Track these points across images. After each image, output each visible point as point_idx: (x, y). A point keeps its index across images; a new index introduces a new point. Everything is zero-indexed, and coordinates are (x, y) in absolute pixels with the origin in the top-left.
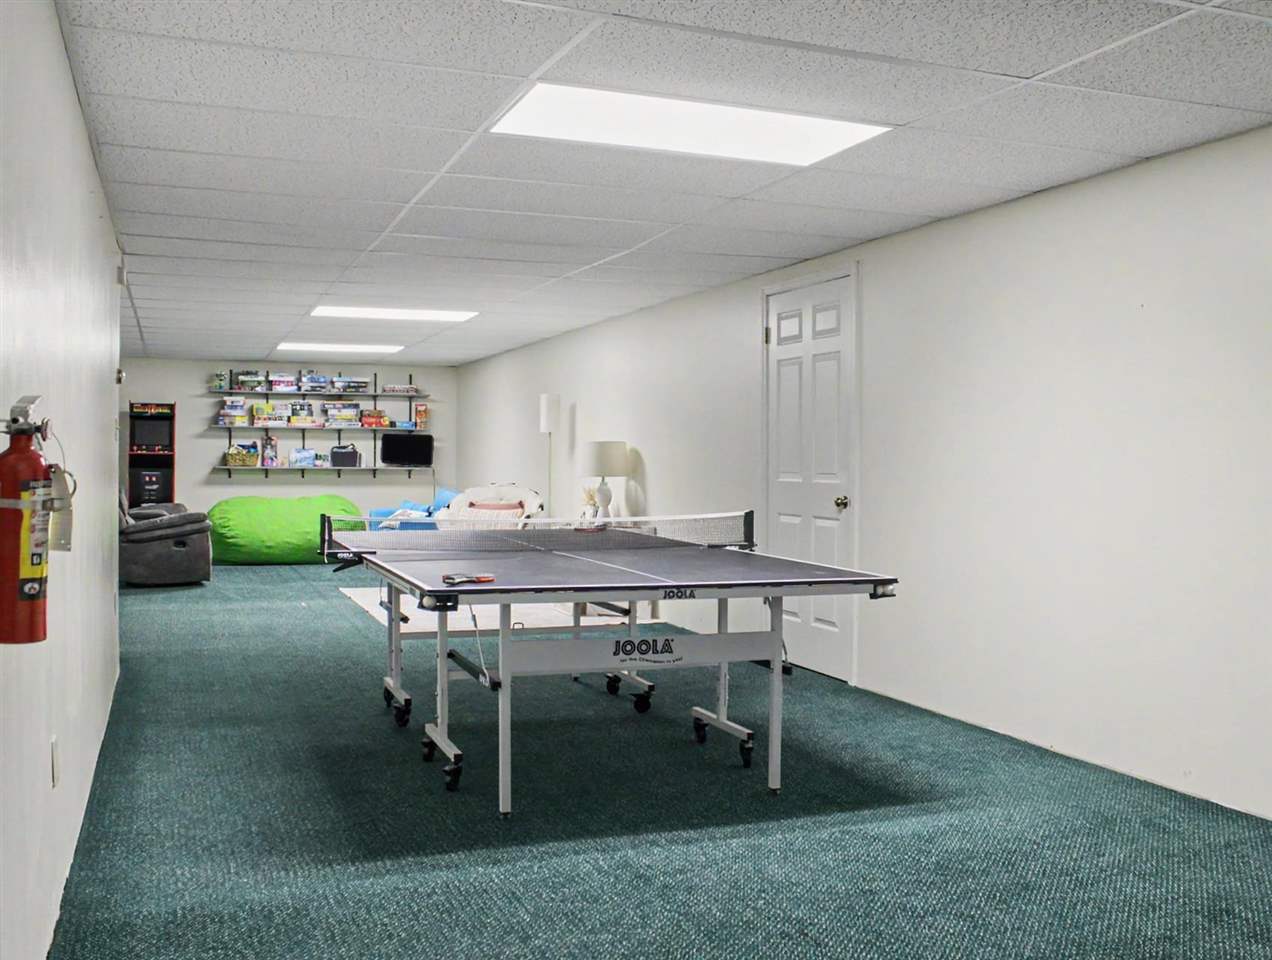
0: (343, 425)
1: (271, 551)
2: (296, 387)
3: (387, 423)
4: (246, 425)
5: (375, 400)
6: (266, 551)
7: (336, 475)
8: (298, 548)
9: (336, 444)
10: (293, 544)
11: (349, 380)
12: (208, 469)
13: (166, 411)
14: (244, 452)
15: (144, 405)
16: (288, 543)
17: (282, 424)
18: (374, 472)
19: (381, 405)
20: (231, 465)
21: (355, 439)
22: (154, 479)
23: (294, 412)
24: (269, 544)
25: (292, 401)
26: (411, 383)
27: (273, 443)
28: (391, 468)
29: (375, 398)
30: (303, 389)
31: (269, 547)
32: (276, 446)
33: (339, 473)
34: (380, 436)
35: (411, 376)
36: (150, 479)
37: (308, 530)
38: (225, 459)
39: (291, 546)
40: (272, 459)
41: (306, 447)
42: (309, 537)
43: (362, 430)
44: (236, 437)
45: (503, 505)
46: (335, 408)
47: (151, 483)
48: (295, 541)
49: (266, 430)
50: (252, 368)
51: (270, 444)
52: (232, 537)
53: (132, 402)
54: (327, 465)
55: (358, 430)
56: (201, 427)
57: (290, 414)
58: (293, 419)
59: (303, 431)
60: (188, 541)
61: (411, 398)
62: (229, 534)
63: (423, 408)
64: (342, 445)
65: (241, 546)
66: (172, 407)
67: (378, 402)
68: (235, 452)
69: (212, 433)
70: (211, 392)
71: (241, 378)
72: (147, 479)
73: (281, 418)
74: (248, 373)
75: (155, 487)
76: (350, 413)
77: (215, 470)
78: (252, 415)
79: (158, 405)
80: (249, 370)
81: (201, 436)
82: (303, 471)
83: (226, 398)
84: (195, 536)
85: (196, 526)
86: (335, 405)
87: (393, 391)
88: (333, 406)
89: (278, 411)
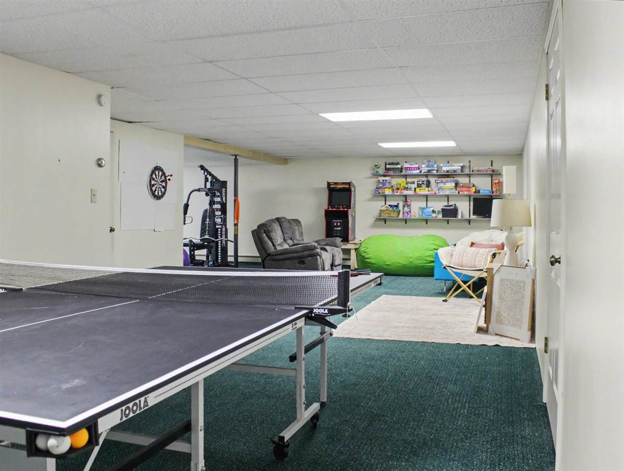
0: (447, 193)
1: (388, 267)
2: (419, 171)
3: (474, 191)
5: (470, 177)
6: (386, 267)
7: (446, 223)
8: (404, 266)
9: (446, 204)
10: (401, 264)
12: (373, 219)
13: (347, 186)
14: (391, 209)
15: (336, 184)
16: (399, 263)
18: (469, 221)
19: (474, 180)
21: (456, 200)
22: (339, 224)
23: (419, 186)
24: (388, 263)
25: (417, 179)
26: (492, 166)
28: (479, 219)
29: (469, 176)
30: (423, 171)
31: (387, 265)
32: (411, 206)
33: (448, 222)
34: (472, 199)
35: (492, 161)
36: (337, 224)
39: (400, 265)
41: (428, 206)
42: (411, 260)
43: (459, 195)
44: (389, 200)
45: (493, 245)
47: (337, 226)
49: (406, 196)
51: (408, 204)
52: (368, 258)
53: (329, 182)
54: (440, 216)
55: (456, 195)
56: (369, 196)
57: (416, 187)
58: (418, 190)
59: (427, 196)
60: (306, 261)
61: (492, 176)
62: (367, 256)
63: (497, 181)
64: (449, 204)
65: (372, 264)
66: (349, 184)
67: (471, 179)
68: (385, 209)
69: (375, 199)
70: (373, 175)
72: (335, 224)
73: (411, 189)
75: (339, 228)
76: (451, 185)
77: (376, 220)
79: (343, 183)
80: (393, 161)
81: (370, 200)
82: (426, 220)
83: (379, 178)
84: (310, 258)
85: (310, 252)
86: (441, 181)
87: (478, 171)
88: (440, 181)
89: (409, 185)
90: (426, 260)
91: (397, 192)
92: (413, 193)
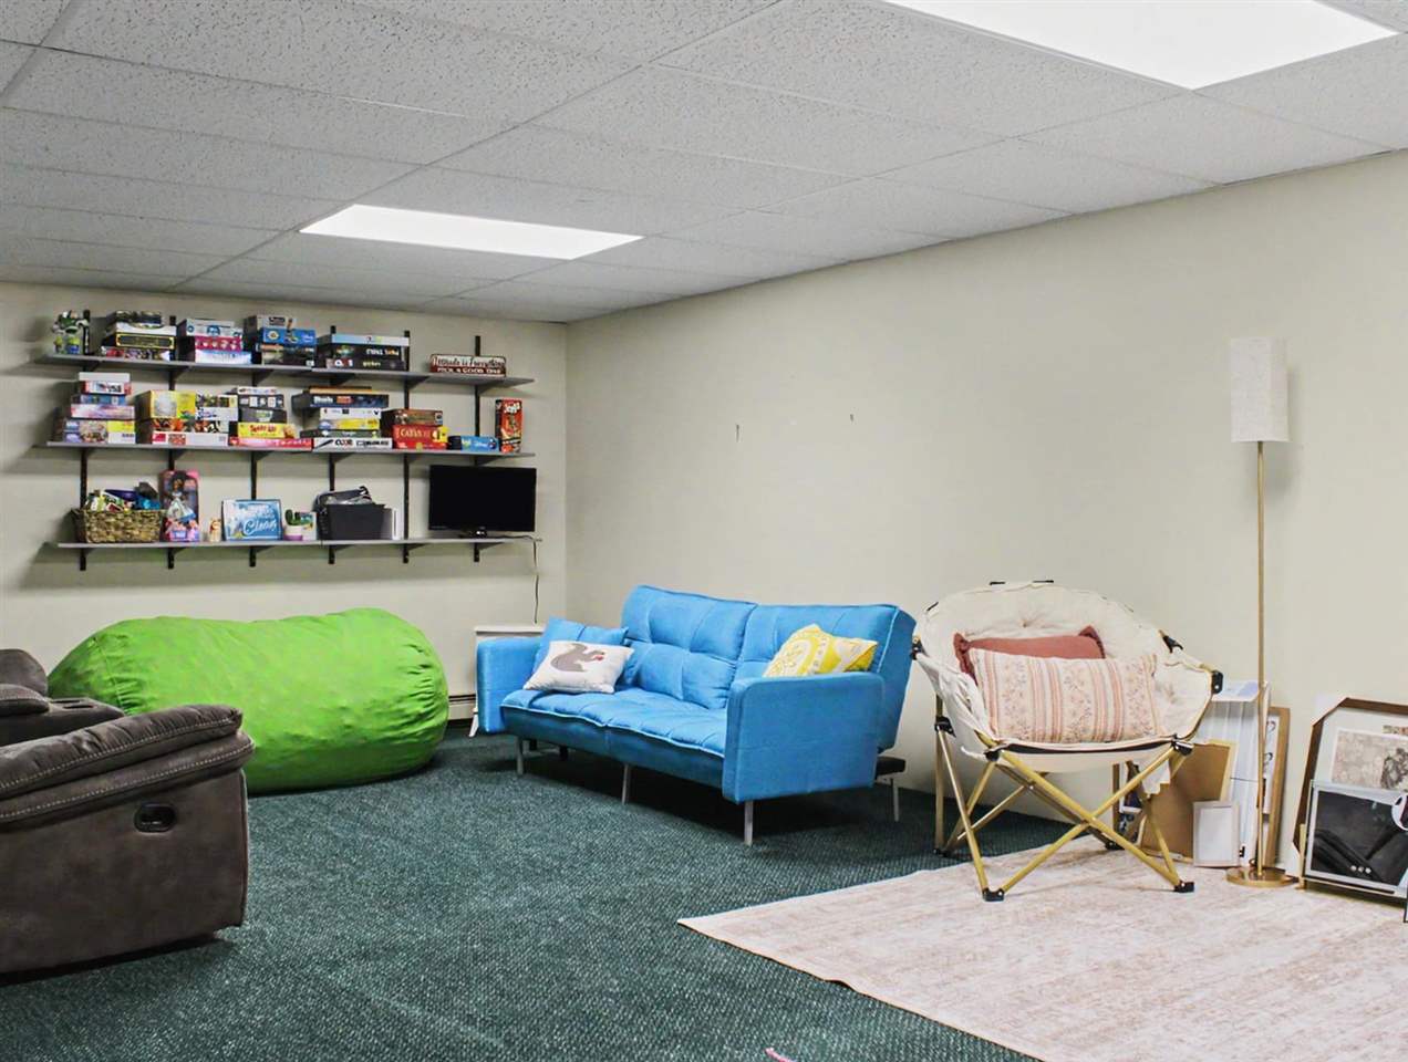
0: (346, 444)
2: (248, 357)
3: (444, 439)
4: (131, 442)
7: (327, 559)
8: (323, 750)
9: (324, 487)
10: (308, 739)
11: (363, 340)
12: (34, 550)
14: (123, 507)
16: (297, 738)
17: (216, 440)
18: (404, 549)
19: (422, 401)
20: (97, 539)
21: (366, 476)
23: (244, 414)
25: (240, 388)
26: (478, 353)
27: (189, 485)
29: (406, 383)
32: (196, 493)
33: (331, 554)
35: (478, 339)
37: (344, 703)
38: (74, 525)
39: (303, 746)
40: (187, 524)
41: (259, 494)
42: (348, 721)
44: (101, 472)
46: (335, 404)
48: (310, 732)
49: (176, 454)
50: (148, 305)
51: (181, 488)
54: (308, 533)
57: (236, 417)
58: (244, 429)
59: (257, 456)
60: (182, 808)
61: (477, 388)
63: (514, 410)
64: (338, 489)
67: (411, 396)
68: (106, 507)
69: (40, 463)
70: (41, 363)
71: (123, 328)
73: (213, 426)
74: (134, 319)
76: (367, 417)
77: (48, 551)
78: (144, 419)
80: (137, 309)
81: (14, 469)
82: (253, 552)
83: (83, 376)
84: (203, 788)
85: (212, 754)
86: (334, 397)
87: (455, 369)
88: (330, 400)
89: (207, 409)
90: (401, 714)
91: (162, 437)
92: (224, 444)
